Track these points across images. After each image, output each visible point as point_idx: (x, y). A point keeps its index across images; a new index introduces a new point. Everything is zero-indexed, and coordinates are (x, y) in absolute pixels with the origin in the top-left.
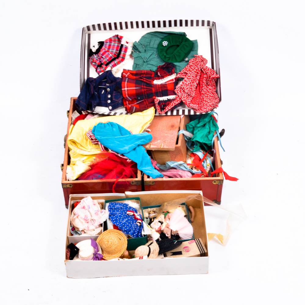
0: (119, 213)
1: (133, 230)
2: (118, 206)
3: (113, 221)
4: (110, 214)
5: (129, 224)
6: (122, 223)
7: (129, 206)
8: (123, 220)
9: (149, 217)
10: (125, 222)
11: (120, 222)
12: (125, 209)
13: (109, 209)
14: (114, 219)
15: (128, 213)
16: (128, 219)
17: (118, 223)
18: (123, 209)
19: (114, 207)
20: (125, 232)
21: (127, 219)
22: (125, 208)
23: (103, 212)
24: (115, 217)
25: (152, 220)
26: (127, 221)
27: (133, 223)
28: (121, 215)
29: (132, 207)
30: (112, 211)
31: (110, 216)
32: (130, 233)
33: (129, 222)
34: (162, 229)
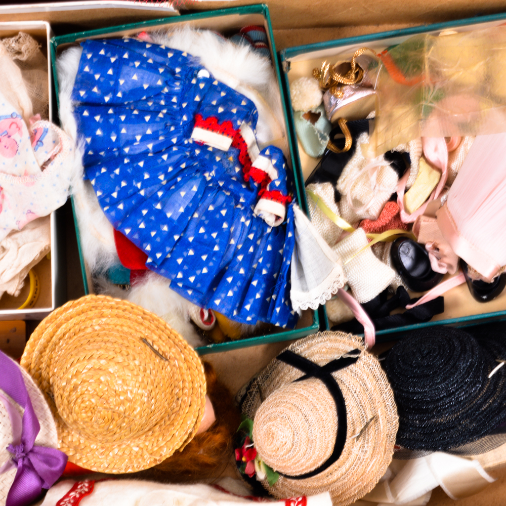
0: (145, 138)
1: (237, 277)
2: (135, 77)
3: (114, 203)
4: (88, 147)
5: (208, 232)
6: (169, 222)
7: (202, 74)
8: (172, 187)
9: (323, 104)
10: (182, 210)
11: (152, 211)
12: (181, 100)
13: (78, 112)
14: (115, 195)
15: (199, 134)
16: (205, 188)
17: (142, 226)
18: (168, 97)
19: (114, 90)
20: (190, 292)
21: (195, 189)
22: (177, 87)
23: (48, 139)
24: (124, 176)
25: (348, 144)
26: (196, 203)
27: (232, 218)
28: (158, 152)
29: (222, 86)
30: (98, 125)
31: (90, 165)
32: (217, 302)
33: (207, 213)
34: (405, 218)
